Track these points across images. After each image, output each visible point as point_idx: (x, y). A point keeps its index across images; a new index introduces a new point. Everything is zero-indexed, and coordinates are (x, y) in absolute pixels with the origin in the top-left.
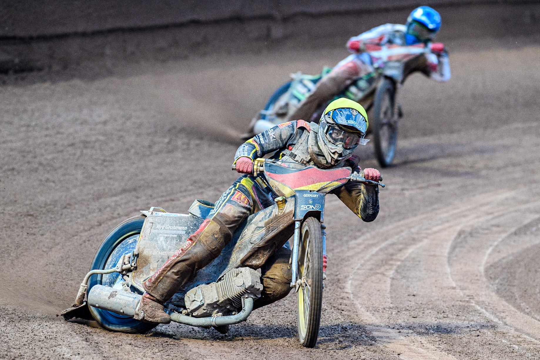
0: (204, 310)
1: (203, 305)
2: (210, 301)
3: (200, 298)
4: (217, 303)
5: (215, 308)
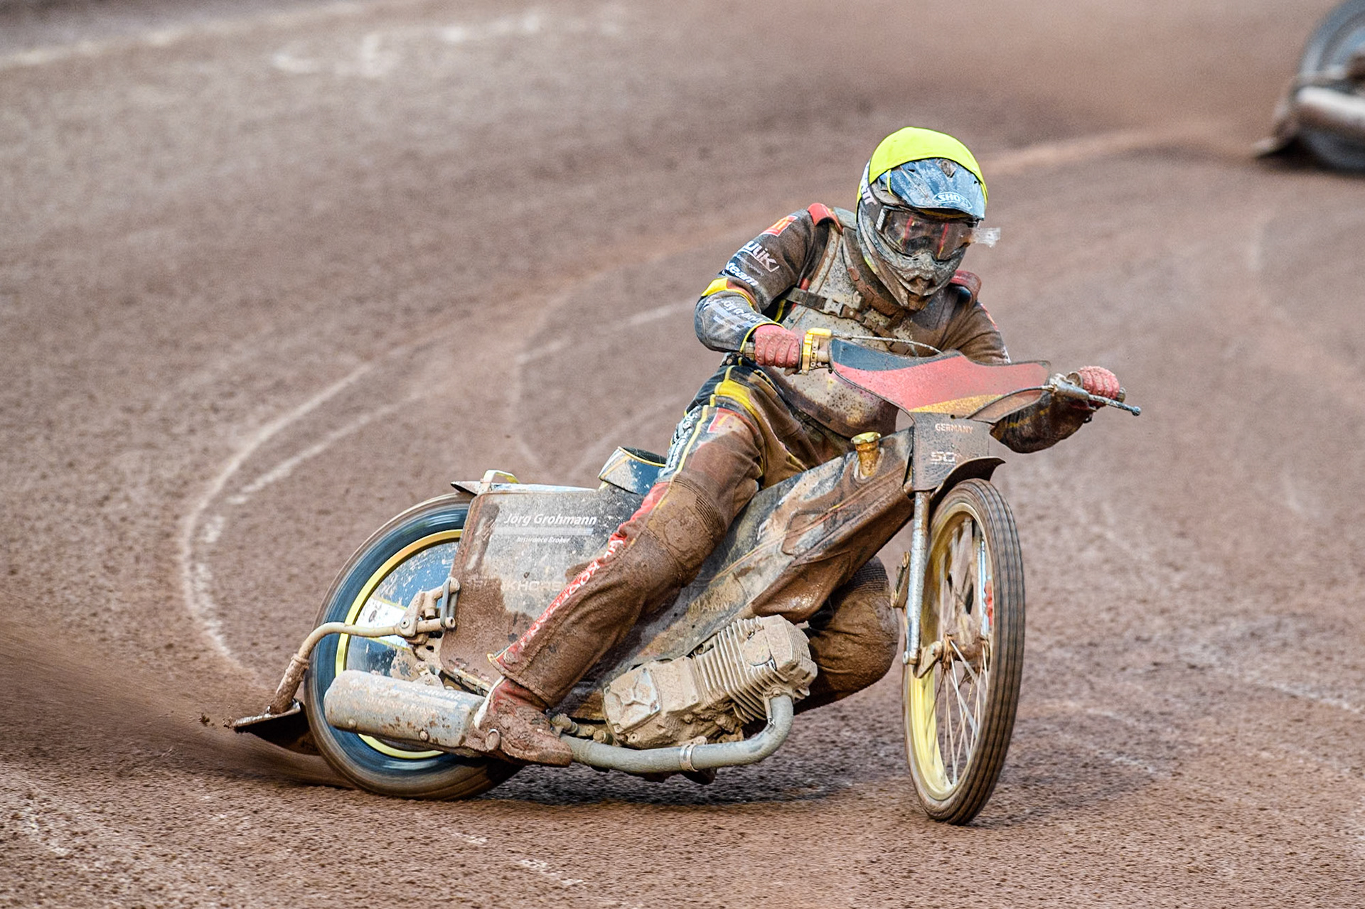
1: (658, 714)
2: (675, 705)
3: (648, 696)
4: (695, 710)
5: (691, 723)
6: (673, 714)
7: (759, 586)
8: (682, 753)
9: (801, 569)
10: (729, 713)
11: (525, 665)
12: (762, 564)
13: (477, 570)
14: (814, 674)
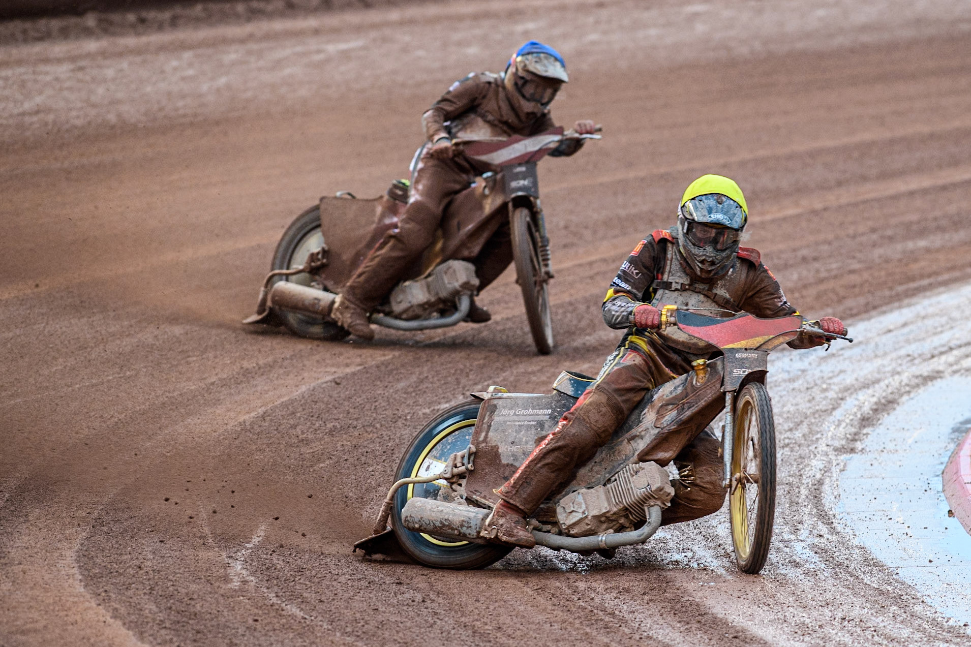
0: (588, 524)
1: (586, 517)
2: (596, 512)
3: (581, 508)
4: (607, 515)
5: (604, 522)
6: (594, 517)
7: (641, 445)
8: (600, 538)
9: (665, 435)
10: (626, 517)
11: (514, 493)
12: (643, 433)
13: (485, 440)
14: (673, 494)
